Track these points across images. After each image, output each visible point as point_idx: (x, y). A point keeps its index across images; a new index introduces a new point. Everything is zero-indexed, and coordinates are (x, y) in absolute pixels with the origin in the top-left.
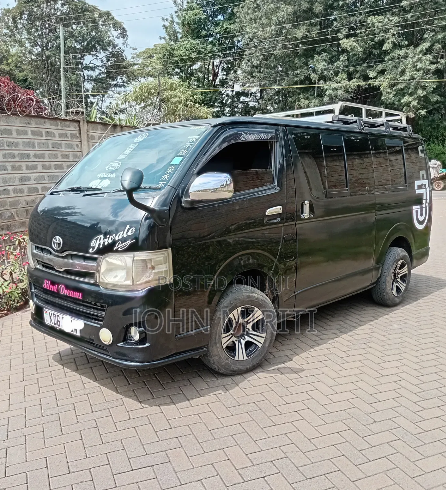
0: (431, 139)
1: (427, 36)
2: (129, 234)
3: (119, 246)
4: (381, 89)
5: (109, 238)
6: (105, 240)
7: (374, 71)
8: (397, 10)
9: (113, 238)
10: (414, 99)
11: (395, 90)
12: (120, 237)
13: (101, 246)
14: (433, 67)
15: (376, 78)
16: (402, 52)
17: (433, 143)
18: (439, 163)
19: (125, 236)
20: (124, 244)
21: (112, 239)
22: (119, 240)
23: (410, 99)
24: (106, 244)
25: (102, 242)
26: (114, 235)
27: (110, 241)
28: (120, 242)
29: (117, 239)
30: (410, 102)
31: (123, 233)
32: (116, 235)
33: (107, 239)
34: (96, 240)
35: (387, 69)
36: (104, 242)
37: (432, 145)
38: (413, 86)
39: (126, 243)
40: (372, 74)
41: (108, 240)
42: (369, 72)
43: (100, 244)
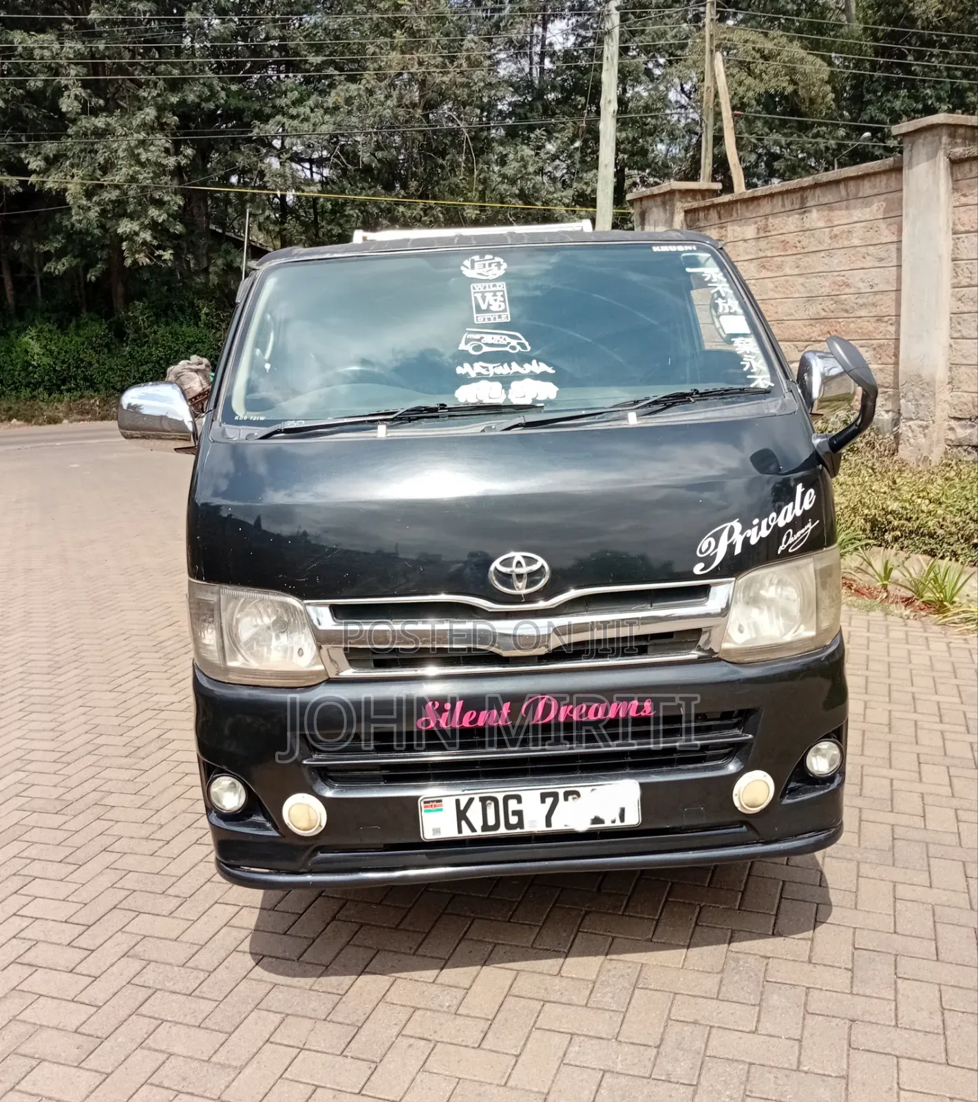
0: (170, 312)
1: (145, 94)
2: (807, 506)
3: (790, 541)
4: (69, 199)
5: (759, 525)
6: (749, 533)
7: (39, 158)
8: (72, 28)
9: (772, 525)
10: (144, 227)
11: (98, 204)
12: (789, 519)
13: (738, 550)
14: (171, 162)
15: (44, 172)
16: (100, 122)
17: (176, 320)
18: (205, 361)
19: (799, 513)
20: (799, 534)
21: (768, 526)
22: (788, 526)
23: (135, 226)
24: (754, 541)
25: (738, 539)
26: (774, 515)
27: (765, 533)
28: (791, 530)
29: (781, 523)
30: (137, 234)
31: (794, 508)
32: (778, 514)
33: (756, 529)
34: (717, 537)
35: (70, 154)
36: (746, 540)
37: (176, 326)
38: (134, 198)
39: (803, 531)
40: (35, 163)
41: (759, 529)
42: (26, 158)
43: (731, 547)
